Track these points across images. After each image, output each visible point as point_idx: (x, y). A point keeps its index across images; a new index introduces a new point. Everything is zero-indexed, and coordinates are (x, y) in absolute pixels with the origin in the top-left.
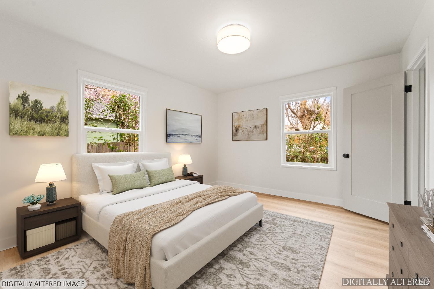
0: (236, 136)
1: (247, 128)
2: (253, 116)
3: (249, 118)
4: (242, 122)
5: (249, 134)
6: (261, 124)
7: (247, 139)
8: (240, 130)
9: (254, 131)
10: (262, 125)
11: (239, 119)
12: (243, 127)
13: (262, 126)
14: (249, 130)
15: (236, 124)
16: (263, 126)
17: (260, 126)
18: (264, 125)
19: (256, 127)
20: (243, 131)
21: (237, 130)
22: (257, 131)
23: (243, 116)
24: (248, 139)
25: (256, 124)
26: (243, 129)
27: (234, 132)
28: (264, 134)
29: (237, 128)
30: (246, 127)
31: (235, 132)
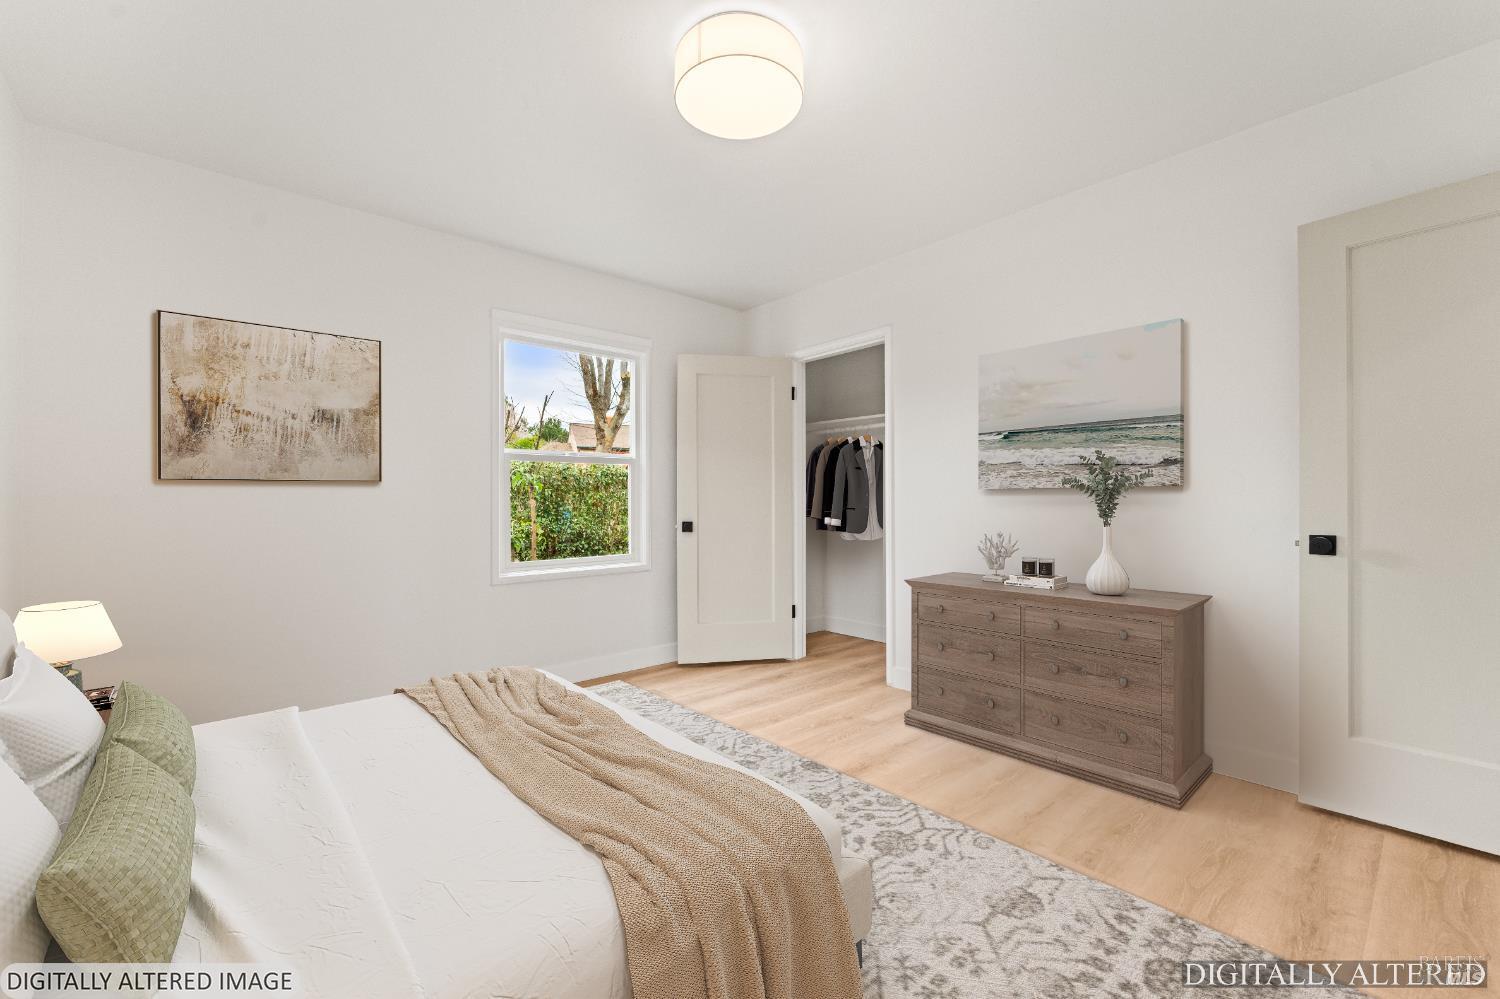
0: (193, 451)
1: (273, 418)
2: (308, 358)
3: (287, 367)
4: (236, 380)
5: (282, 451)
6: (355, 407)
7: (271, 476)
8: (222, 425)
9: (317, 436)
10: (358, 410)
11: (211, 358)
12: (247, 409)
13: (356, 419)
14: (284, 428)
15: (193, 383)
16: (363, 418)
17: (348, 417)
18: (366, 413)
19: (324, 417)
20: (243, 429)
21: (196, 416)
22: (331, 436)
23: (248, 346)
24: (279, 476)
25: (324, 405)
26: (244, 419)
27: (172, 430)
28: (367, 456)
29: (198, 409)
30: (267, 413)
31: (182, 429)
